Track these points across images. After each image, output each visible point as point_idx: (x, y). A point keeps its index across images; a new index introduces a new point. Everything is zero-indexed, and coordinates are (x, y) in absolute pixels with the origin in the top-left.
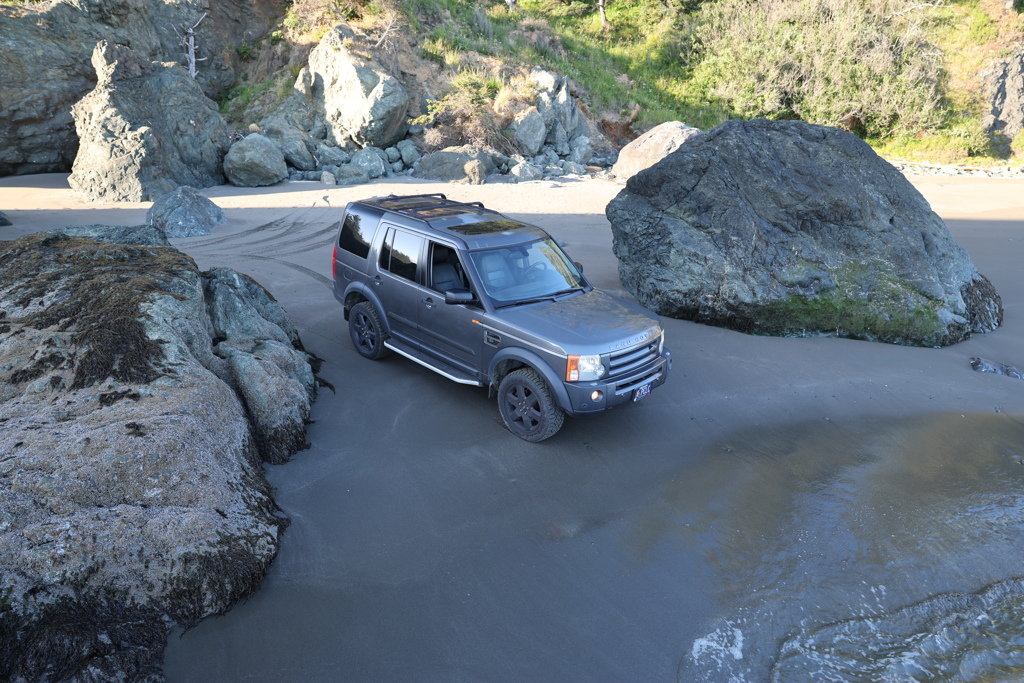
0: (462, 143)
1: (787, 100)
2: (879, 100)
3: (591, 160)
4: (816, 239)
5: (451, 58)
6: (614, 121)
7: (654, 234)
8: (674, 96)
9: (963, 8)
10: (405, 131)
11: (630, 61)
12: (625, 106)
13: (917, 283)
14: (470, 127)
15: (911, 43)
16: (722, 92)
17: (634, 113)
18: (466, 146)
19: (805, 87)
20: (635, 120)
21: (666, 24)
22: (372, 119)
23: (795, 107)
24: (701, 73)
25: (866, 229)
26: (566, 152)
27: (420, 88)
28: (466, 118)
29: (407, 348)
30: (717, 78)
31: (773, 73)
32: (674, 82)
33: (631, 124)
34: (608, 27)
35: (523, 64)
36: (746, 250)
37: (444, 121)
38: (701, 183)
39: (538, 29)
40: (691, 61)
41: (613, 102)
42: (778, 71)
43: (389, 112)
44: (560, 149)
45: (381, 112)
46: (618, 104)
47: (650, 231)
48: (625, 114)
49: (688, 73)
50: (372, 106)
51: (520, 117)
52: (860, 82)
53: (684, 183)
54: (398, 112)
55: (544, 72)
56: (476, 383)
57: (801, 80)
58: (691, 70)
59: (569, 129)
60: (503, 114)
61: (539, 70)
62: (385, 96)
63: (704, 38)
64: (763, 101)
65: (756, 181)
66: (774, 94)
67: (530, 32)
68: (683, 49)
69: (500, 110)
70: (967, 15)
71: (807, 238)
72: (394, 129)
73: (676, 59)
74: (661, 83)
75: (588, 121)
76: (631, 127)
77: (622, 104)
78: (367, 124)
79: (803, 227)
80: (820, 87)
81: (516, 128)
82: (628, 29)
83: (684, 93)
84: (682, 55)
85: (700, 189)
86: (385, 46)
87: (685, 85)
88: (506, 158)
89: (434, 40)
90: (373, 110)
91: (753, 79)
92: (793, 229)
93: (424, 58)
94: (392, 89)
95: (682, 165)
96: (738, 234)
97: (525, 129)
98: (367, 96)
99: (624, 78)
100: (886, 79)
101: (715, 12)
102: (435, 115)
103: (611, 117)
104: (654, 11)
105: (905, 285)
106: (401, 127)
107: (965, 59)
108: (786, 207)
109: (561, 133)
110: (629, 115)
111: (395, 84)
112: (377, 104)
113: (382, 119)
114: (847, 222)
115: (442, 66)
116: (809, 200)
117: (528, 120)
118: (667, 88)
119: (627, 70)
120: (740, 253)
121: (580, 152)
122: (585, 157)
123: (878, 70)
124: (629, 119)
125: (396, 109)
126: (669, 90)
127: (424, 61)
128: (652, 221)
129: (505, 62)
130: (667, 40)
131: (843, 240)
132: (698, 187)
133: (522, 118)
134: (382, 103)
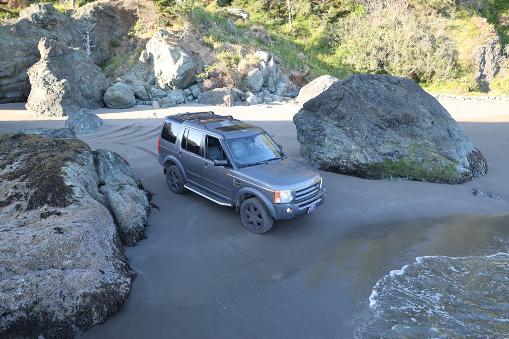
0: (222, 86)
1: (381, 65)
2: (425, 65)
3: (286, 94)
4: (396, 132)
5: (216, 45)
6: (297, 75)
7: (317, 130)
8: (326, 63)
9: (464, 21)
10: (194, 81)
11: (304, 46)
12: (302, 68)
13: (446, 153)
14: (226, 79)
15: (440, 38)
16: (350, 61)
17: (306, 71)
18: (224, 88)
19: (389, 58)
20: (307, 74)
21: (322, 28)
22: (177, 75)
23: (385, 68)
24: (339, 52)
25: (420, 127)
26: (274, 91)
27: (201, 60)
28: (224, 74)
29: (195, 188)
30: (347, 54)
31: (374, 52)
32: (326, 56)
33: (305, 76)
34: (294, 30)
35: (252, 48)
36: (362, 137)
37: (213, 76)
38: (340, 105)
39: (259, 31)
40: (334, 46)
41: (296, 66)
42: (376, 51)
43: (186, 71)
44: (270, 89)
45: (182, 71)
46: (299, 67)
47: (315, 129)
48: (302, 72)
49: (333, 52)
50: (178, 68)
51: (250, 74)
52: (416, 56)
53: (331, 105)
54: (191, 72)
55: (262, 51)
56: (230, 205)
57: (387, 55)
58: (334, 50)
59: (275, 79)
60: (242, 72)
61: (260, 51)
62: (184, 63)
63: (340, 35)
64: (370, 65)
65: (366, 104)
66: (375, 62)
67: (255, 33)
68: (330, 40)
69: (241, 70)
70: (466, 25)
71: (392, 132)
72: (189, 80)
73: (327, 45)
74: (319, 56)
75: (284, 75)
76: (305, 78)
78: (175, 77)
79: (390, 126)
80: (397, 58)
81: (249, 79)
82: (303, 31)
83: (331, 61)
84: (330, 43)
85: (339, 108)
86: (184, 39)
87: (332, 58)
88: (244, 93)
89: (208, 36)
90: (178, 71)
91: (364, 55)
92: (385, 127)
93: (203, 45)
94: (187, 60)
95: (330, 96)
96: (358, 130)
97: (253, 79)
98: (175, 63)
99: (301, 54)
100: (429, 54)
101: (345, 22)
102: (209, 73)
103: (295, 73)
104: (316, 22)
105: (440, 154)
106: (192, 79)
107: (465, 46)
108: (381, 117)
109: (271, 81)
110: (304, 72)
111: (189, 58)
112: (180, 67)
113: (182, 75)
114: (411, 123)
115: (212, 49)
116: (392, 113)
117: (254, 75)
118: (323, 59)
119: (303, 50)
120: (359, 139)
121: (280, 90)
122: (283, 93)
123: (424, 50)
124: (304, 74)
125: (189, 70)
126: (324, 60)
127: (204, 47)
128: (316, 124)
129: (243, 47)
130: (322, 36)
131: (409, 132)
132: (338, 107)
133: (252, 74)
134: (182, 67)
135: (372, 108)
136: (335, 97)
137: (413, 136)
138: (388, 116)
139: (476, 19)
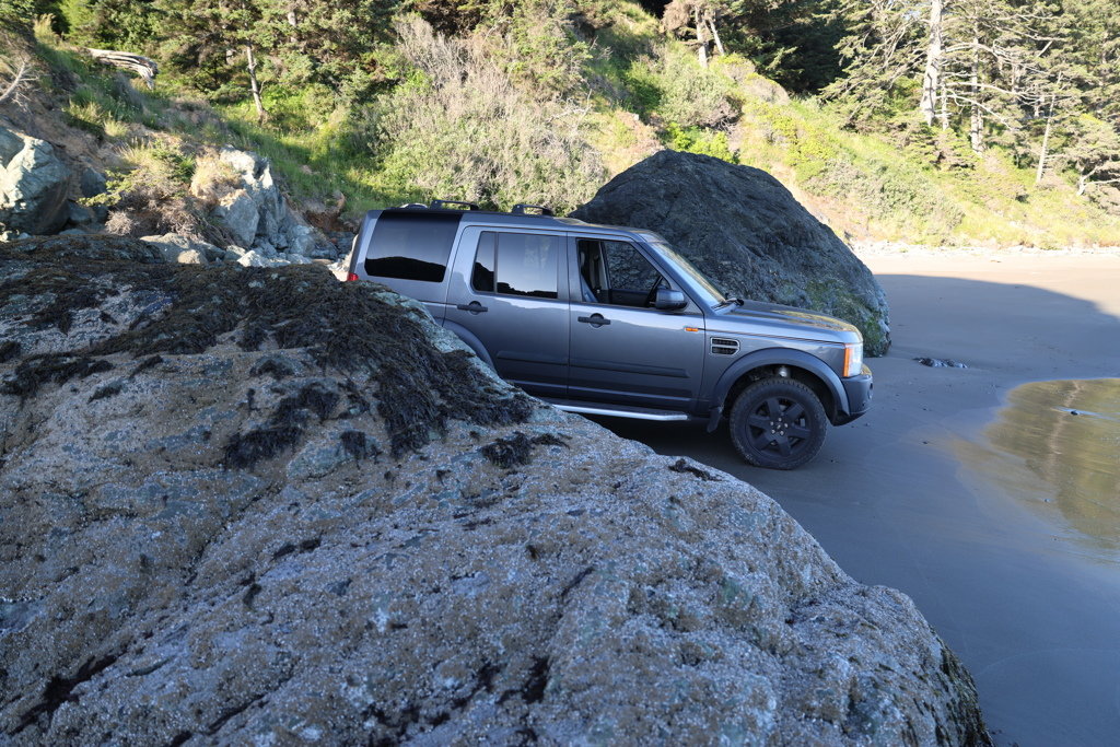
0: (162, 232)
1: (485, 192)
3: (314, 253)
5: (112, 129)
6: (320, 211)
8: (371, 187)
9: (604, 117)
10: (66, 217)
11: (308, 152)
12: (329, 195)
13: (864, 297)
14: (168, 213)
15: (575, 142)
16: (422, 183)
17: (341, 203)
18: (169, 235)
19: (499, 179)
20: (343, 210)
21: (340, 116)
22: (21, 196)
24: (393, 166)
25: (818, 249)
26: (284, 244)
27: (76, 163)
28: (163, 200)
30: (414, 170)
31: (468, 165)
32: (367, 173)
33: (339, 215)
34: (266, 117)
35: (206, 143)
37: (134, 203)
39: (198, 108)
40: (379, 152)
41: (315, 190)
42: (472, 163)
43: (46, 189)
44: (275, 240)
45: (35, 188)
46: (321, 193)
48: (331, 204)
49: (378, 165)
50: (20, 179)
51: (227, 201)
52: (546, 175)
54: (59, 191)
55: (238, 152)
56: (684, 417)
57: (494, 173)
58: (381, 161)
59: (279, 218)
60: (204, 197)
61: (231, 150)
62: (37, 166)
63: (389, 128)
64: (464, 192)
66: (473, 184)
67: (188, 112)
68: (369, 138)
69: (201, 193)
70: (609, 123)
72: (53, 213)
73: (361, 148)
74: (353, 173)
75: (293, 212)
76: (341, 218)
77: (325, 194)
78: (12, 204)
79: (770, 253)
80: (513, 181)
81: (224, 214)
82: (292, 119)
83: (380, 184)
84: (369, 145)
85: (673, 216)
86: (16, 101)
87: (379, 177)
88: (219, 250)
89: (83, 103)
90: (23, 184)
91: (450, 171)
92: (762, 254)
93: (70, 125)
94: (47, 158)
95: (654, 190)
97: (236, 215)
98: (5, 165)
99: (306, 169)
100: (567, 172)
101: (395, 102)
102: (120, 194)
103: (315, 208)
104: (325, 101)
105: (855, 299)
106: (65, 208)
107: (618, 159)
108: (756, 230)
109: (272, 224)
110: (336, 205)
111: (50, 153)
112: (26, 174)
113: (35, 199)
114: (804, 244)
115: (101, 138)
116: (775, 222)
117: (238, 205)
118: (361, 179)
119: (307, 161)
121: (302, 244)
122: (308, 250)
123: (558, 164)
124: (336, 210)
125: (56, 185)
126: (364, 181)
127: (74, 129)
129: (184, 140)
130: (346, 130)
131: (801, 261)
132: (671, 214)
133: (231, 203)
134: (35, 176)
135: (736, 214)
136: (663, 191)
137: (808, 267)
138: (768, 230)
139: (623, 114)
